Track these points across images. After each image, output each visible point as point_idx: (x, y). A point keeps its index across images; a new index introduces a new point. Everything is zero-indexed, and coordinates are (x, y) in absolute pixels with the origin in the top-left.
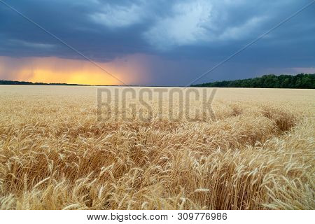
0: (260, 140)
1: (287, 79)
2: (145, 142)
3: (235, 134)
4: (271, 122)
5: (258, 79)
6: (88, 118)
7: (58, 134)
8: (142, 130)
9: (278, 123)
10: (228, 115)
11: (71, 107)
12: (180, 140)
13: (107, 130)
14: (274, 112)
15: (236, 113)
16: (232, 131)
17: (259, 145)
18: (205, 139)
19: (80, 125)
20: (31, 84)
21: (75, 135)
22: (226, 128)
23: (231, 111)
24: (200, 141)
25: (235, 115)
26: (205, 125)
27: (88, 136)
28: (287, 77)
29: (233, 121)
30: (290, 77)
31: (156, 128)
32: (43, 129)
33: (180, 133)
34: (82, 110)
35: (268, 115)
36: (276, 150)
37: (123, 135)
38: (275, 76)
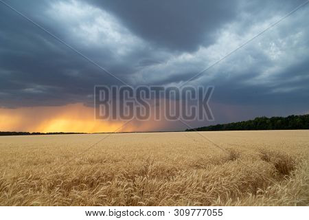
0: (261, 187)
1: (279, 121)
2: (142, 193)
3: (235, 181)
4: (270, 166)
5: (250, 121)
6: (83, 168)
7: (51, 188)
8: (138, 180)
9: (277, 166)
10: (226, 160)
11: (66, 157)
12: (179, 189)
13: (102, 181)
14: (271, 154)
15: (233, 157)
16: (232, 177)
17: (261, 193)
18: (204, 188)
19: (75, 176)
20: (28, 134)
21: (68, 188)
22: (225, 174)
23: (228, 155)
24: (199, 190)
25: (232, 160)
26: (203, 172)
27: (82, 188)
28: (278, 118)
29: (231, 167)
30: (281, 118)
31: (153, 177)
32: (35, 182)
33: (178, 181)
34: (77, 160)
35: (265, 159)
36: (279, 198)
37: (118, 186)
38: (266, 119)
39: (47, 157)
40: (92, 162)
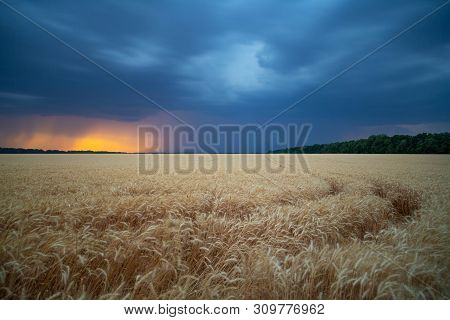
0: (371, 230)
1: (404, 141)
2: (204, 236)
3: (334, 222)
4: (385, 204)
5: (363, 141)
6: (122, 200)
7: (78, 226)
8: (201, 218)
9: (395, 204)
10: (323, 194)
11: (97, 185)
12: (255, 232)
13: (149, 218)
14: (389, 187)
15: (334, 190)
16: (331, 216)
17: (370, 239)
18: (291, 230)
19: (111, 211)
20: (41, 152)
21: (102, 226)
22: (322, 213)
23: (327, 187)
24: (284, 233)
25: (333, 193)
26: (291, 209)
27: (121, 228)
28: (403, 137)
29: (331, 203)
30: (407, 137)
31: (221, 214)
32: (56, 218)
33: (255, 221)
34: (113, 189)
35: (380, 193)
36: (394, 246)
37: (172, 225)
38: (386, 137)
39: (70, 184)
40: (134, 192)
